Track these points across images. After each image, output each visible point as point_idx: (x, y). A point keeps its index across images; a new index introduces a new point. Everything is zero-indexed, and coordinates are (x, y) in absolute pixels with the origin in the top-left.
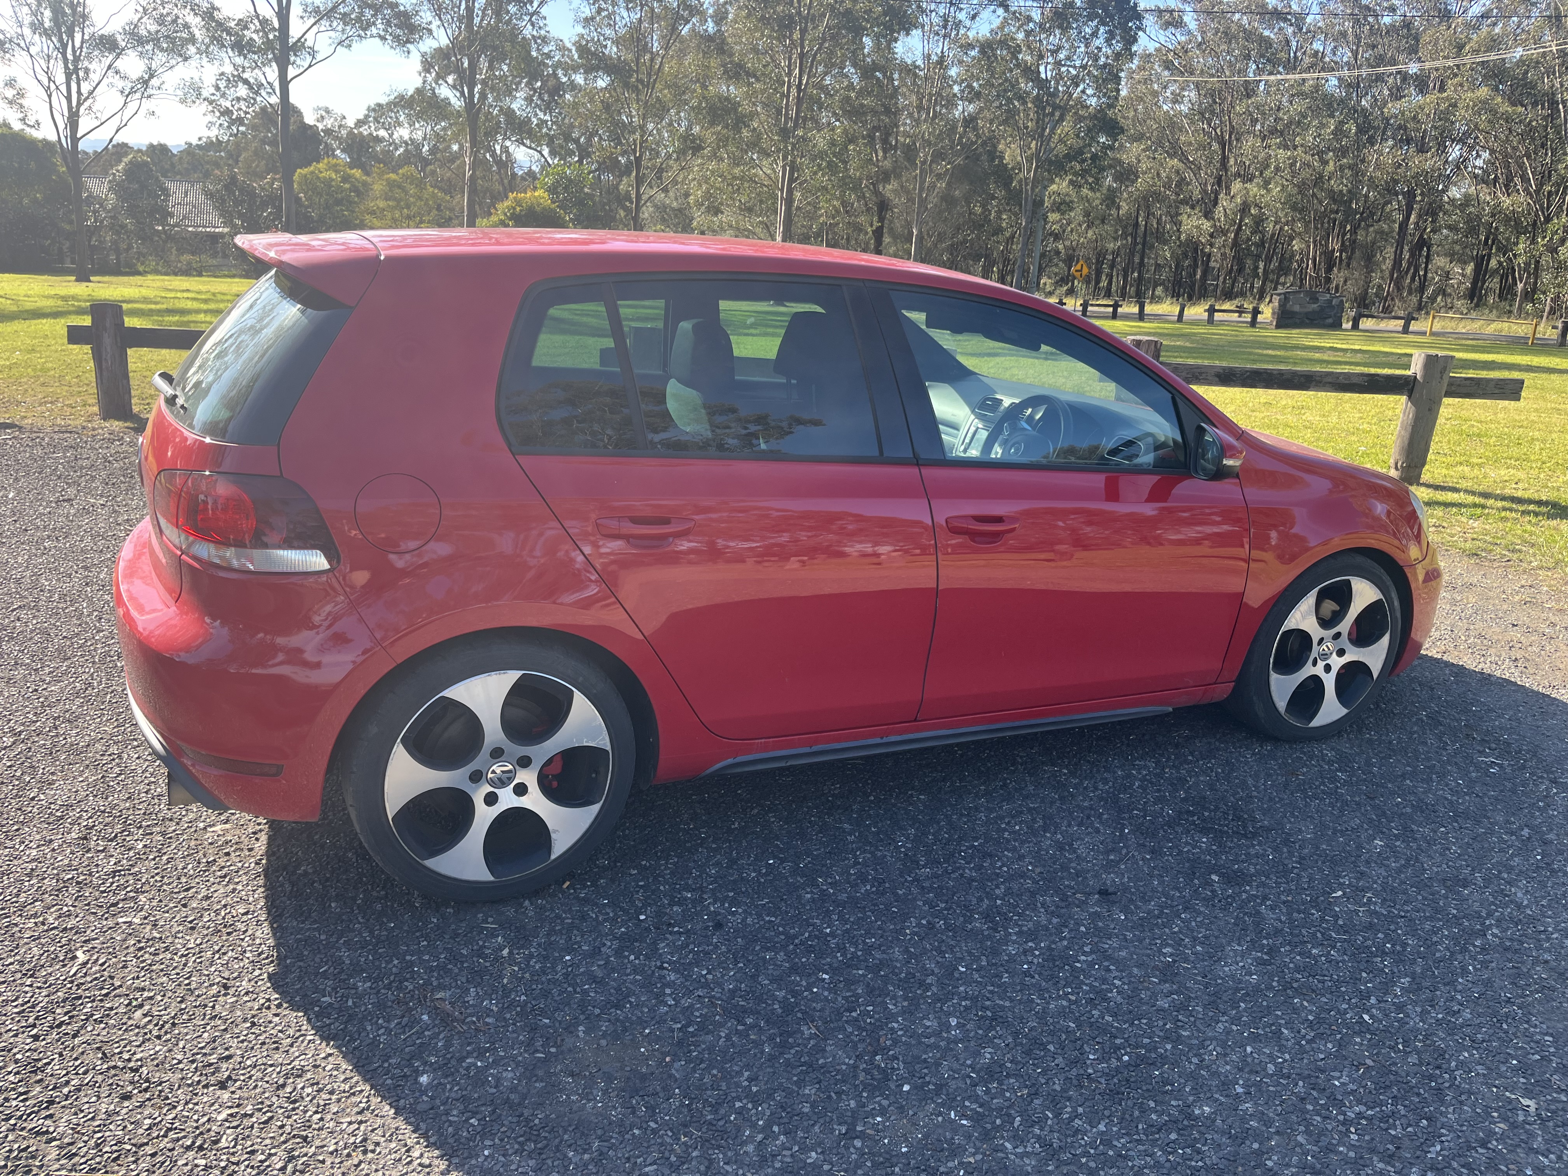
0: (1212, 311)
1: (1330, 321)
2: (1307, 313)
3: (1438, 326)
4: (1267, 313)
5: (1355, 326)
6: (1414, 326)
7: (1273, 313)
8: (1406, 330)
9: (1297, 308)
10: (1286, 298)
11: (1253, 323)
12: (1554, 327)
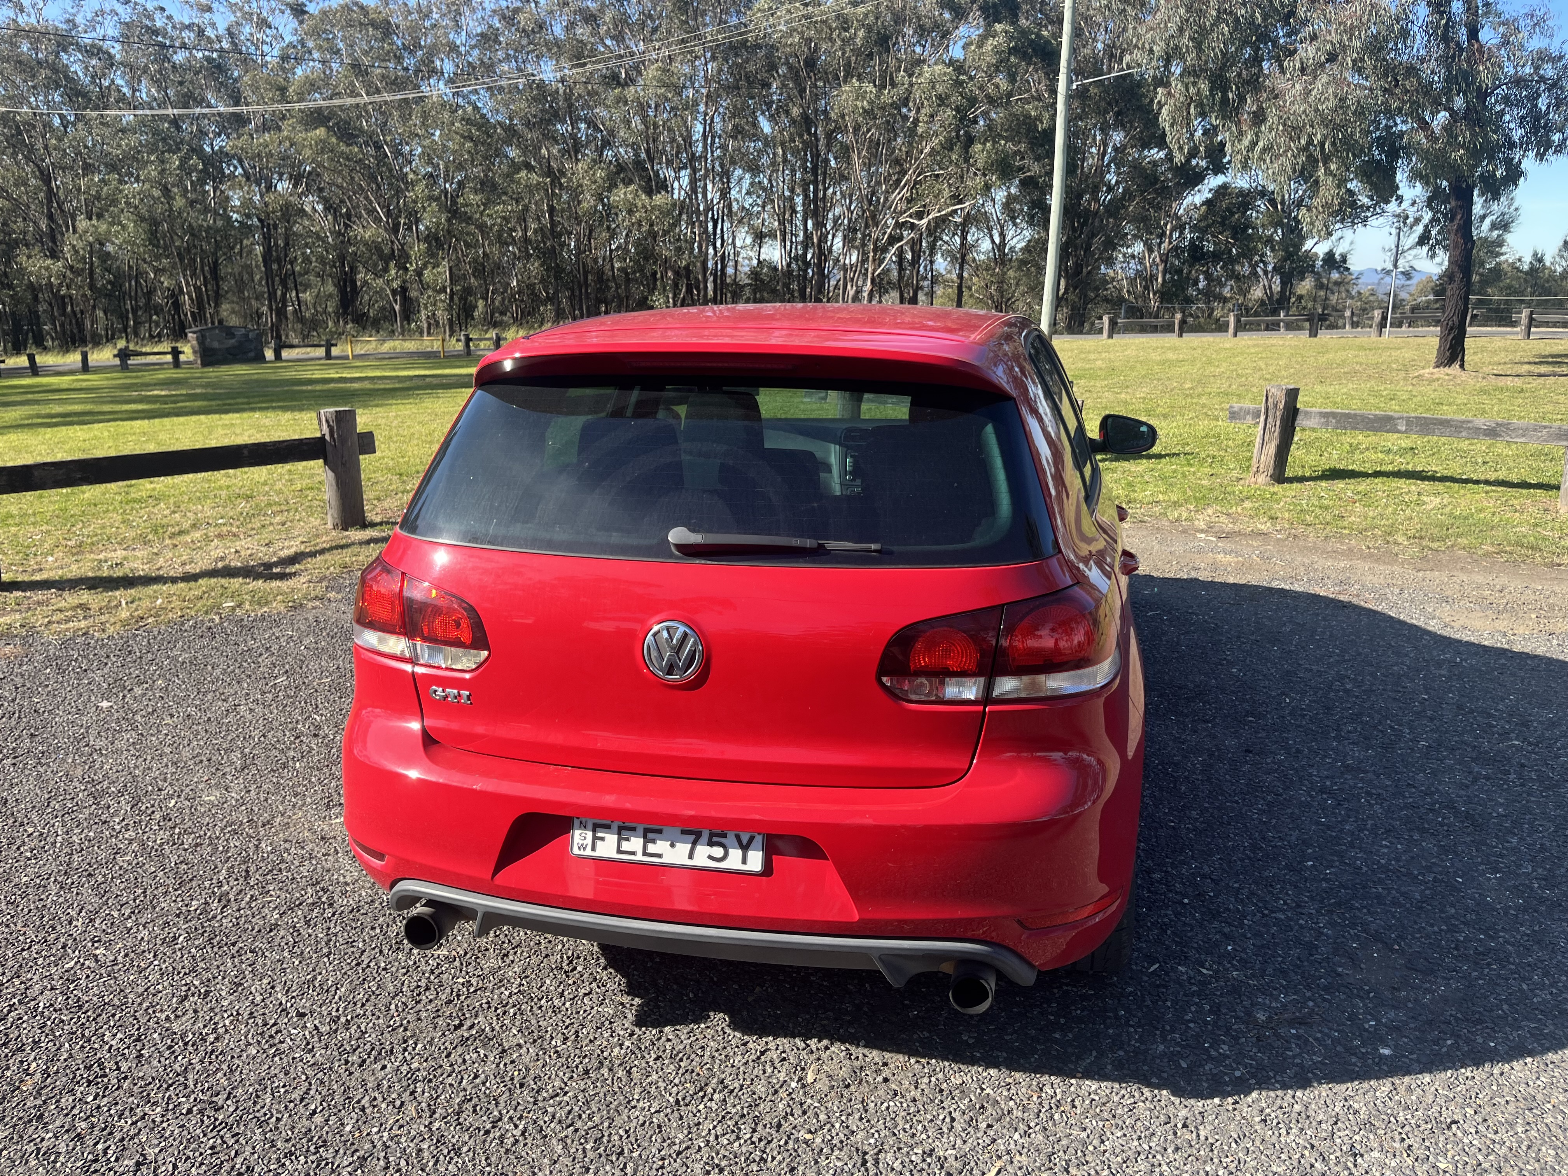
0: (124, 355)
1: (252, 354)
2: (227, 349)
3: (360, 350)
4: (188, 352)
5: (278, 357)
6: (335, 351)
7: (195, 352)
8: (328, 356)
9: (216, 345)
10: (203, 336)
11: (177, 364)
12: (458, 340)
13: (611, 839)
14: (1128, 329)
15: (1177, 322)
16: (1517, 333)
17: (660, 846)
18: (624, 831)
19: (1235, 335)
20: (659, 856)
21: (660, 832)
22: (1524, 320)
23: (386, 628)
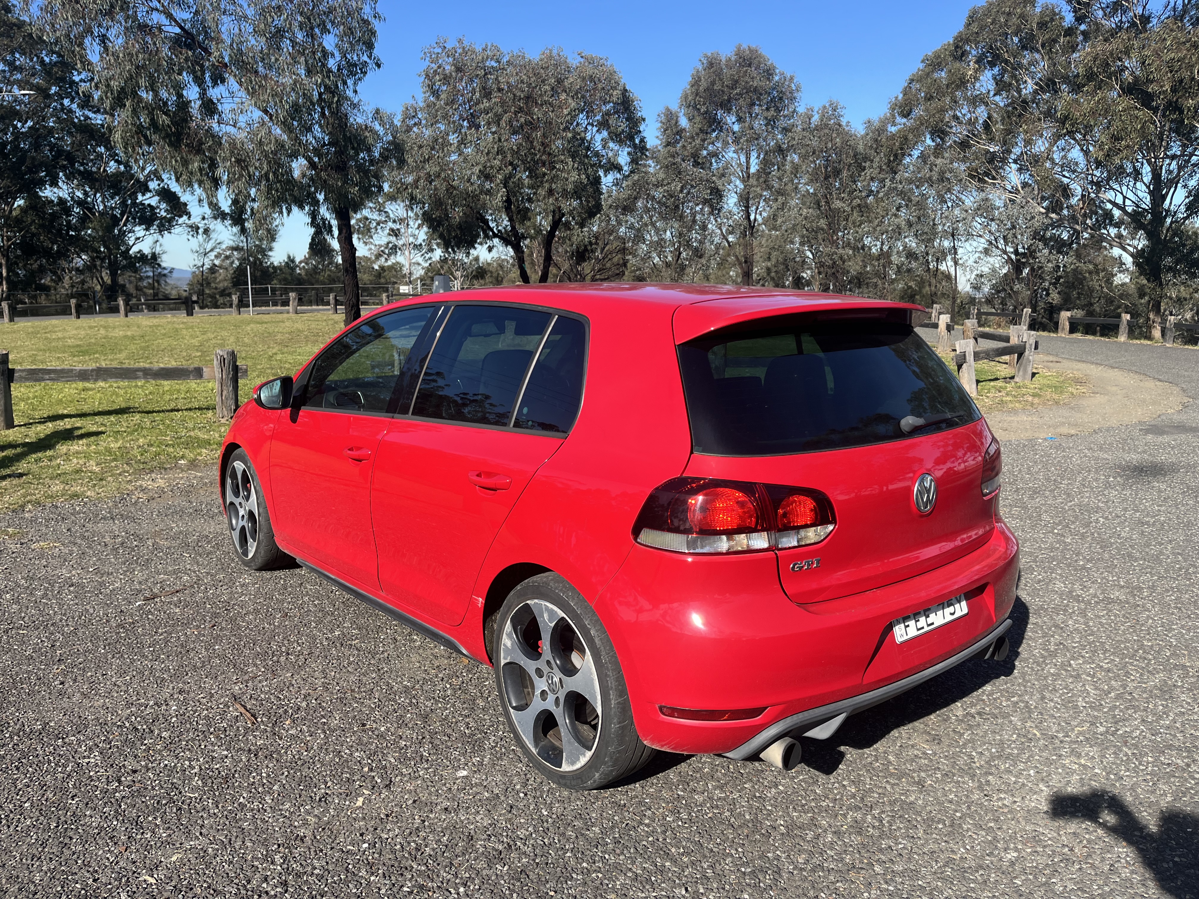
13: (912, 623)
14: (24, 314)
15: (73, 306)
16: (328, 310)
17: (932, 618)
18: (916, 616)
19: (126, 316)
20: (933, 624)
21: (929, 609)
22: (332, 301)
23: (748, 530)
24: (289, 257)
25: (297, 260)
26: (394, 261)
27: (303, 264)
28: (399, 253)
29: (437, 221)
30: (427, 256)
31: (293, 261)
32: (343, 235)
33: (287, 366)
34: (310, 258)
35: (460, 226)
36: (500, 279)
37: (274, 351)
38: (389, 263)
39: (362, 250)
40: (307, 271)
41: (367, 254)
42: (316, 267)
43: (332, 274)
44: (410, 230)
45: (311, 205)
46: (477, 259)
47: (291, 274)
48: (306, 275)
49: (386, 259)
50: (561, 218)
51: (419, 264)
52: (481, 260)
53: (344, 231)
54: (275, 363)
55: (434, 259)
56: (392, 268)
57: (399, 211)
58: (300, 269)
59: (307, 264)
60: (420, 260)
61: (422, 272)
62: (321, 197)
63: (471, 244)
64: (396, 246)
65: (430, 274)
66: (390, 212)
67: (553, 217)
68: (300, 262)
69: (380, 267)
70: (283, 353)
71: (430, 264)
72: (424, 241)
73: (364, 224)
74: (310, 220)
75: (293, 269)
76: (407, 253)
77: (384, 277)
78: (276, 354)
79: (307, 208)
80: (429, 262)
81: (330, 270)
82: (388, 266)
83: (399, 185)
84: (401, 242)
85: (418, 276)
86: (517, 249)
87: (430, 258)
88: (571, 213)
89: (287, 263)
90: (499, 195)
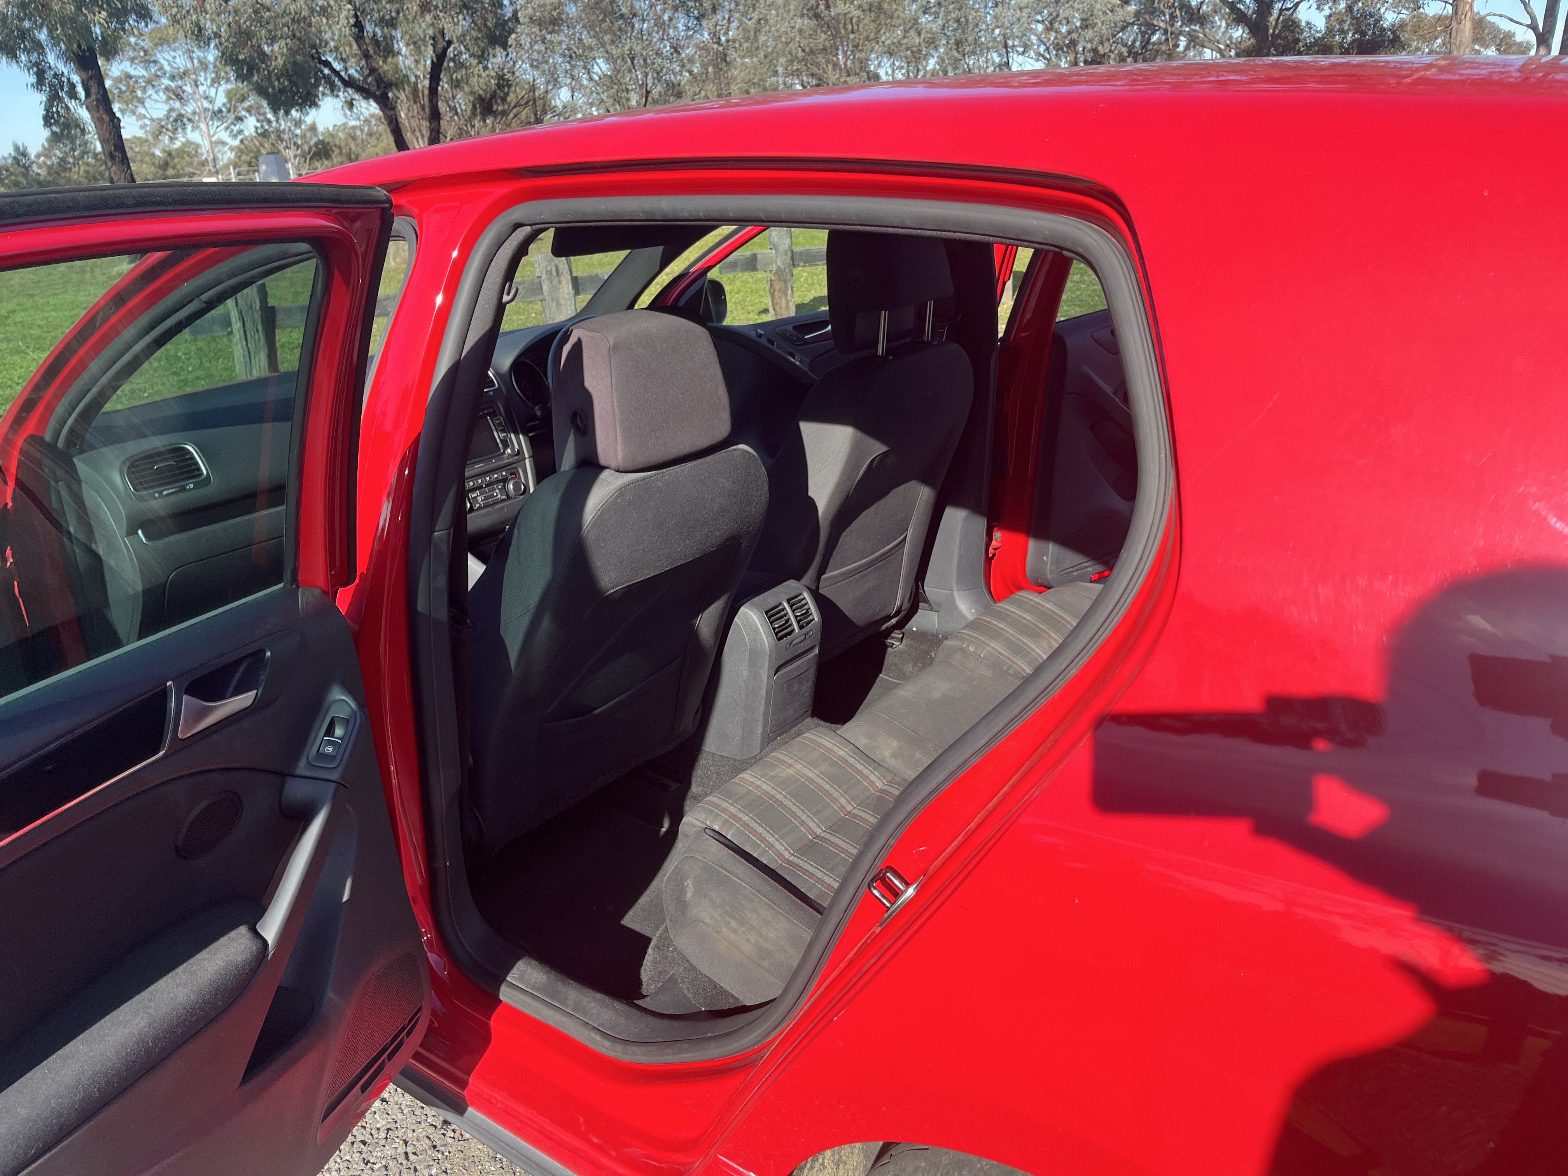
24: (17, 148)
25: (33, 152)
26: (183, 140)
27: (42, 159)
28: (189, 127)
29: (248, 64)
30: (235, 129)
31: (24, 154)
32: (93, 97)
33: (35, 332)
34: (51, 148)
35: (284, 73)
36: (353, 156)
37: (11, 306)
38: (177, 144)
39: (130, 129)
40: (50, 168)
41: (140, 134)
42: (63, 160)
43: (91, 170)
44: (201, 89)
45: (28, 52)
46: (313, 128)
47: (25, 175)
48: (49, 173)
49: (171, 139)
50: (445, 50)
51: (224, 143)
52: (320, 128)
53: (94, 90)
54: (12, 328)
55: (247, 133)
56: (181, 152)
57: (178, 60)
58: (40, 167)
59: (47, 156)
60: (224, 136)
61: (231, 155)
62: (43, 36)
63: (309, 100)
64: (181, 116)
65: (244, 158)
66: (165, 63)
67: (434, 46)
68: (38, 156)
69: (164, 151)
70: (26, 310)
71: (242, 141)
72: (224, 104)
73: (128, 86)
74: (33, 79)
75: (27, 168)
76: (203, 126)
77: (174, 168)
78: (13, 311)
79: (23, 58)
80: (240, 137)
81: (88, 164)
82: (177, 149)
83: (174, 10)
84: (189, 109)
85: (225, 161)
86: (385, 103)
87: (240, 132)
88: (461, 39)
89: (15, 158)
90: (342, 16)
